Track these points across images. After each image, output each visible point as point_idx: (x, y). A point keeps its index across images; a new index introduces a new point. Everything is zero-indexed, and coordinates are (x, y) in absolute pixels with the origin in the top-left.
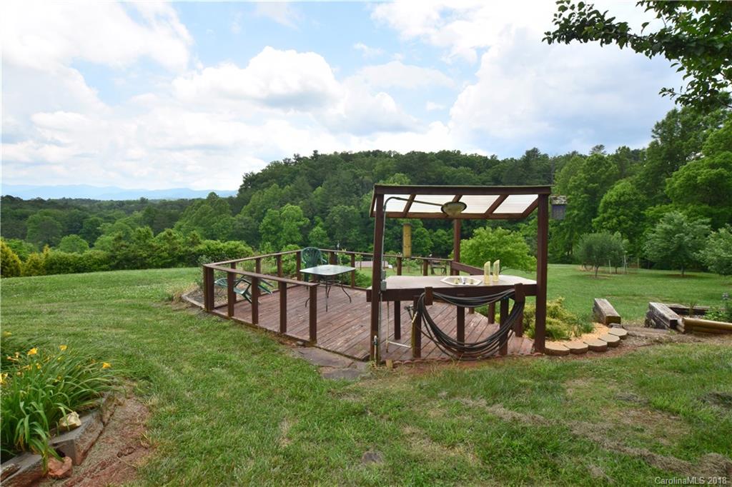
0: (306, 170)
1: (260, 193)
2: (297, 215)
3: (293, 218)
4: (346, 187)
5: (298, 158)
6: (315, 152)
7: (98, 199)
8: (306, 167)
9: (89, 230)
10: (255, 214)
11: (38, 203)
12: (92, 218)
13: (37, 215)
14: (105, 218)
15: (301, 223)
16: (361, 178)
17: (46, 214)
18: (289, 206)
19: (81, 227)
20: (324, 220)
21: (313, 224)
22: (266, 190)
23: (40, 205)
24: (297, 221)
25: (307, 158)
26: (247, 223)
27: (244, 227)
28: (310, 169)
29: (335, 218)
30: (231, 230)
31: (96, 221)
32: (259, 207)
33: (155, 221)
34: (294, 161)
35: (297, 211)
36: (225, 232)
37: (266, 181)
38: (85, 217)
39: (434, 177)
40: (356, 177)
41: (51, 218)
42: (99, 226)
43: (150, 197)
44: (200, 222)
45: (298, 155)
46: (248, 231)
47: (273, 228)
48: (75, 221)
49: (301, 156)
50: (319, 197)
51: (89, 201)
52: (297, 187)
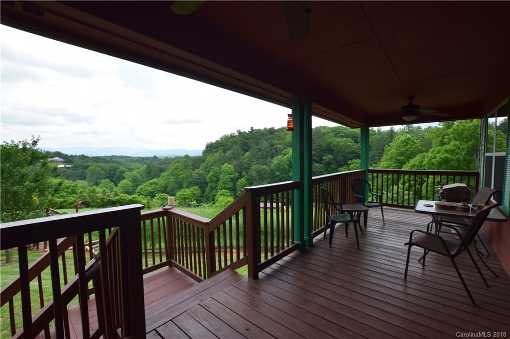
0: (242, 141)
1: (211, 156)
2: (230, 170)
3: (227, 173)
4: (264, 152)
5: (240, 133)
6: (252, 128)
7: (131, 156)
8: (242, 139)
9: (119, 176)
10: (208, 169)
11: (97, 159)
12: (122, 168)
13: (93, 167)
14: (129, 169)
15: (232, 176)
16: (276, 146)
17: (98, 166)
18: (226, 165)
19: (115, 174)
20: (247, 174)
21: (241, 176)
22: (215, 154)
23: (97, 160)
24: (230, 174)
25: (246, 132)
26: (201, 175)
27: (198, 177)
28: (244, 140)
29: (253, 173)
30: (190, 179)
31: (123, 170)
32: (210, 164)
33: (152, 172)
34: (237, 134)
35: (230, 168)
36: (187, 180)
37: (217, 148)
38: (118, 168)
39: (324, 145)
40: (272, 145)
41: (99, 169)
42: (124, 174)
43: (159, 155)
44: (174, 174)
45: (240, 131)
46: (202, 180)
47: (215, 179)
48: (112, 171)
49: (242, 131)
50: (246, 159)
51: (126, 157)
52: (234, 152)
